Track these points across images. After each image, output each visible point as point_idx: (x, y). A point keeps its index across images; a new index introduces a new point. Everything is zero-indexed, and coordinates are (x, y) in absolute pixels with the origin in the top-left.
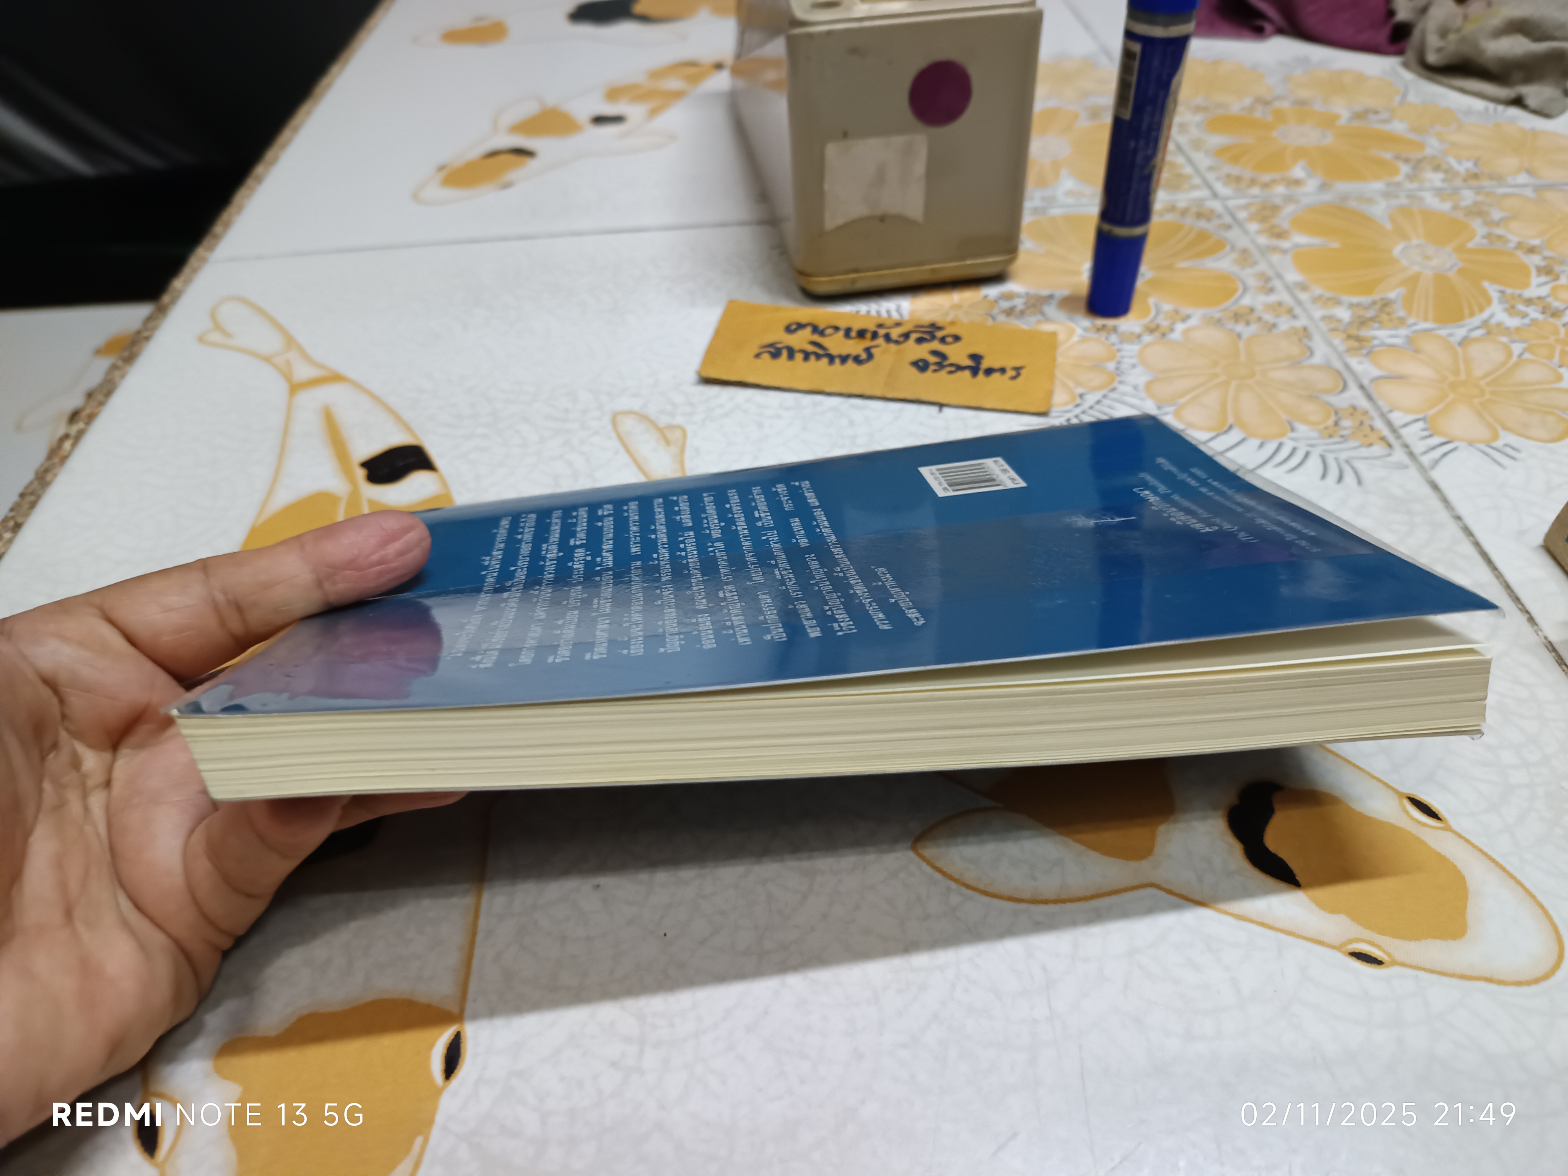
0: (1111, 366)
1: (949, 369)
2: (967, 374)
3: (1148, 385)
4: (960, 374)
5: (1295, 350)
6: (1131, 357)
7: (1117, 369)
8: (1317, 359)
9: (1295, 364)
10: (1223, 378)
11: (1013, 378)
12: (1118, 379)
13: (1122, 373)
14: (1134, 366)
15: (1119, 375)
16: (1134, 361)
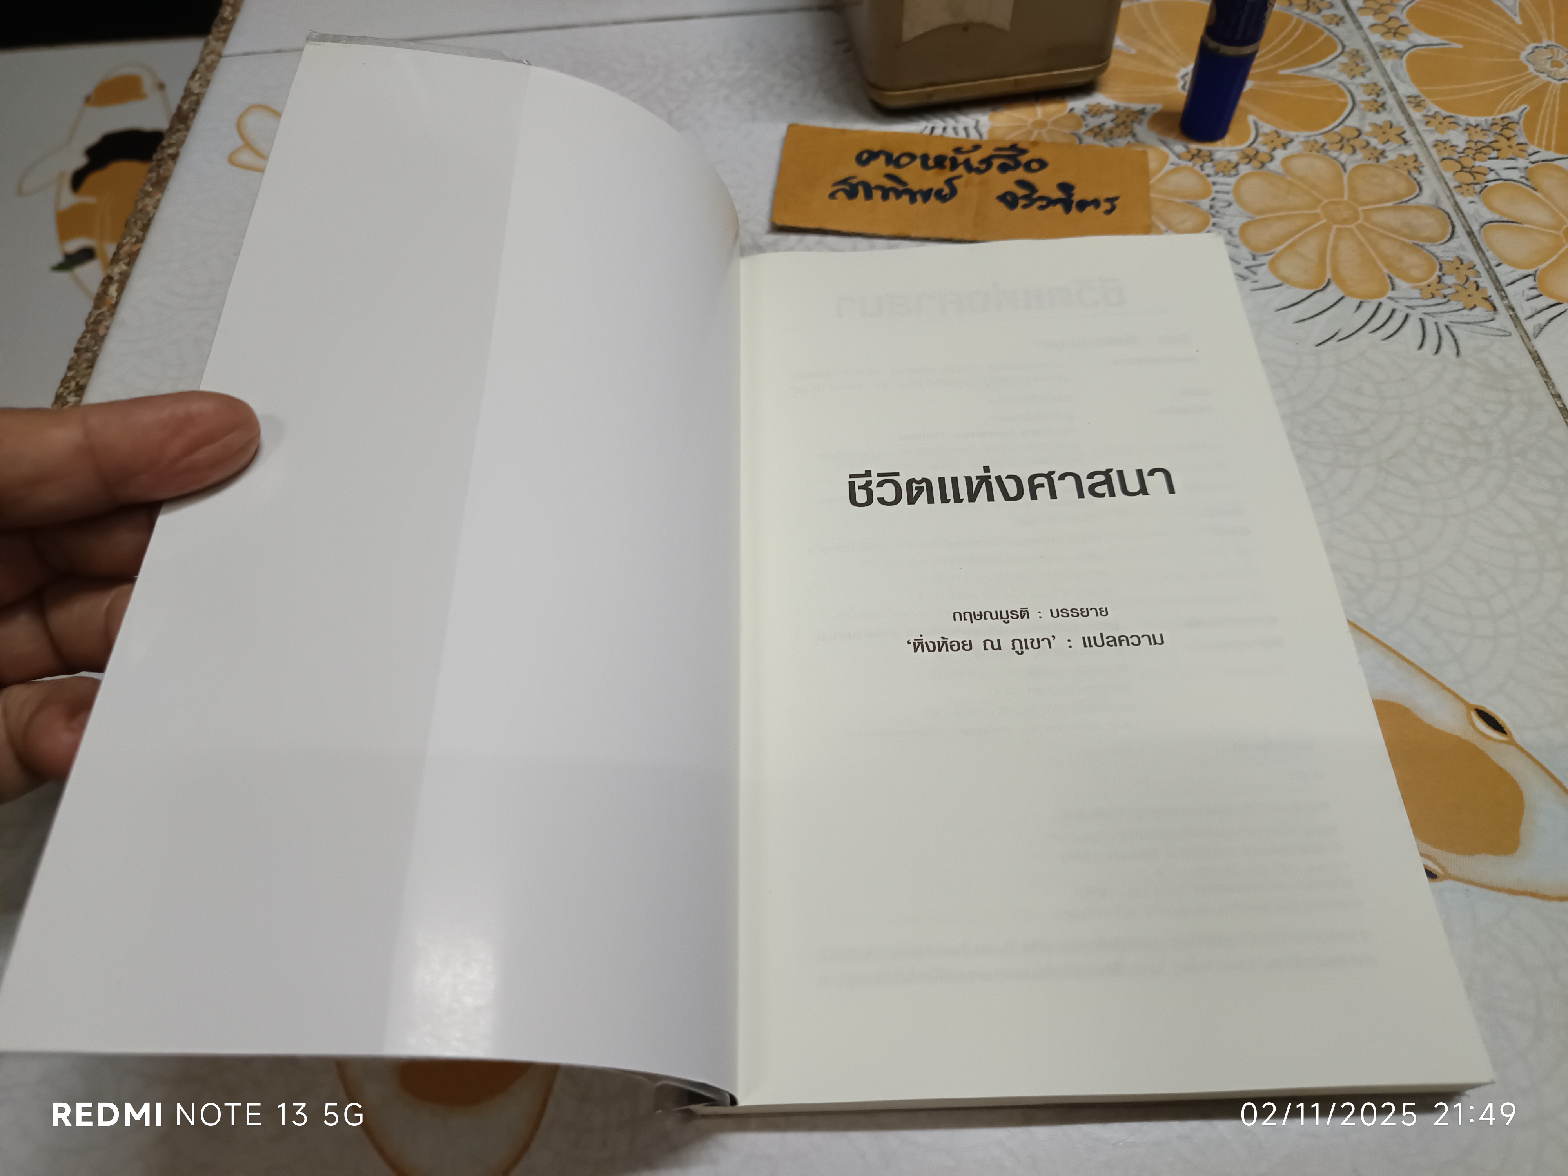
0: (1205, 204)
1: (1039, 203)
2: (1059, 208)
3: (1244, 228)
4: (1051, 209)
5: (1402, 187)
6: (1227, 193)
7: (1212, 207)
8: (1425, 199)
9: (1401, 204)
10: (1324, 221)
11: (1108, 212)
12: (1213, 220)
13: (1217, 212)
14: (1230, 204)
15: (1214, 216)
16: (1230, 197)
